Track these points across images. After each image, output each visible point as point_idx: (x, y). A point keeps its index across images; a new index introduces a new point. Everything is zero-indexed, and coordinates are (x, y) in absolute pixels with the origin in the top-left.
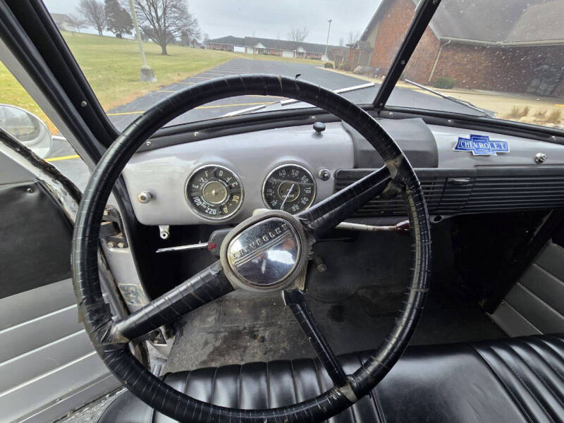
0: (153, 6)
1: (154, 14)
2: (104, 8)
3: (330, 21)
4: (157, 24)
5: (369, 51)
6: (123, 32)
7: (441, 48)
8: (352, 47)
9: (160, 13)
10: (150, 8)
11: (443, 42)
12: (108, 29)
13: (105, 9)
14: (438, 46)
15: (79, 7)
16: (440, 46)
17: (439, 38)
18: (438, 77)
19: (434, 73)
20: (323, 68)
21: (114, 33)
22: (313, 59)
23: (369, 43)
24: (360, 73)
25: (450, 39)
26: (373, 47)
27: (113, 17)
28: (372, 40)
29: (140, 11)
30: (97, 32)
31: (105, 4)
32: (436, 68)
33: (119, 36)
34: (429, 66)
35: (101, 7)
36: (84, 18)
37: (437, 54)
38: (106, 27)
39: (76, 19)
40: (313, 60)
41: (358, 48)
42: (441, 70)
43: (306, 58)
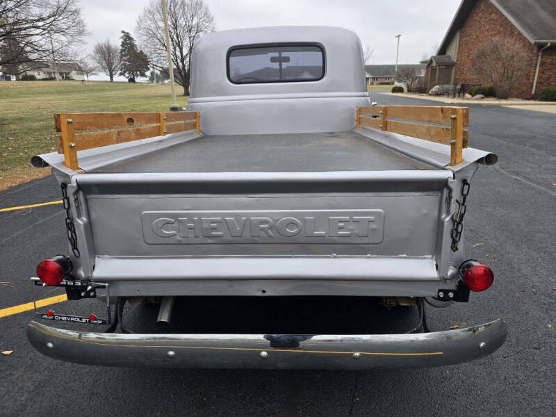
0: (179, 46)
1: (178, 53)
2: (119, 51)
3: (398, 37)
4: (180, 64)
5: (450, 66)
6: (137, 76)
7: (540, 54)
8: (429, 64)
9: (185, 51)
10: (175, 48)
11: (540, 47)
12: (121, 74)
13: (121, 53)
14: (535, 51)
15: (93, 53)
16: (539, 51)
17: (533, 42)
18: (544, 88)
19: (537, 82)
20: (390, 94)
21: (127, 77)
22: (381, 84)
23: (449, 57)
24: (437, 94)
25: (549, 42)
26: (455, 61)
27: (128, 60)
28: (453, 52)
29: (164, 52)
30: (108, 78)
31: (121, 48)
32: (539, 77)
33: (132, 80)
34: (529, 77)
35: (116, 51)
36: (96, 65)
37: (537, 60)
38: (119, 72)
39: (87, 66)
40: (383, 86)
41: (434, 64)
42: (549, 78)
43: (372, 84)
